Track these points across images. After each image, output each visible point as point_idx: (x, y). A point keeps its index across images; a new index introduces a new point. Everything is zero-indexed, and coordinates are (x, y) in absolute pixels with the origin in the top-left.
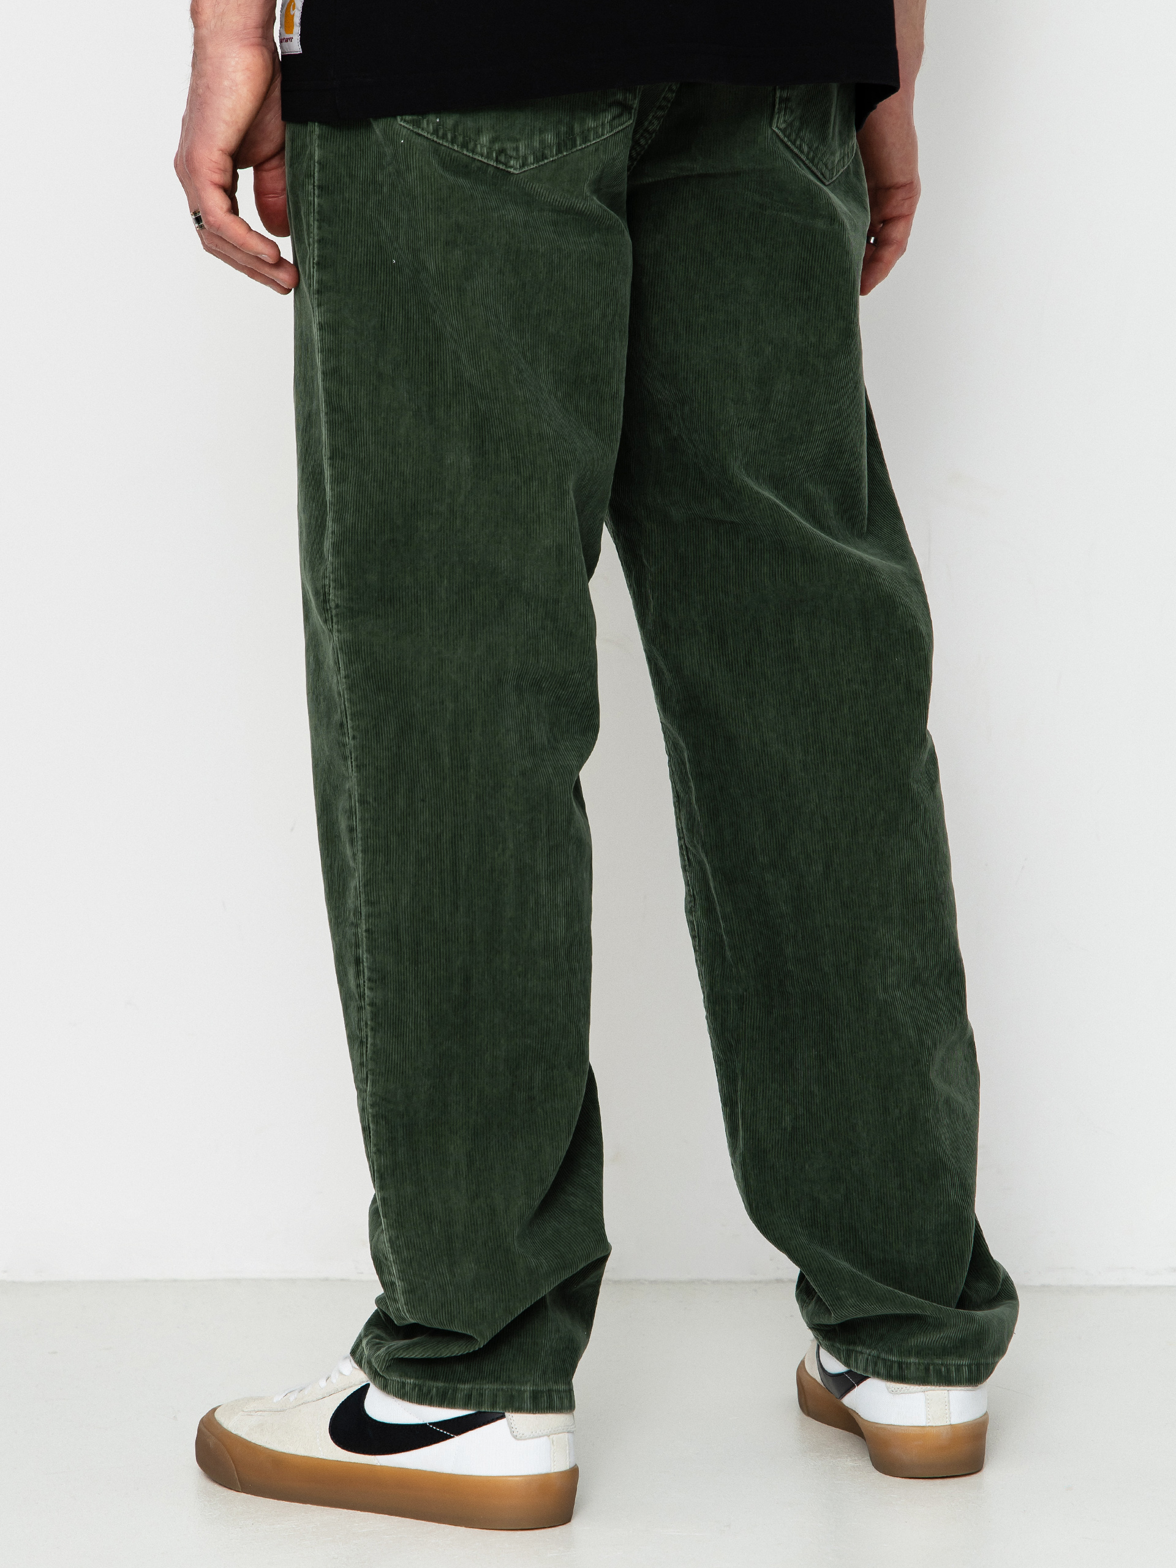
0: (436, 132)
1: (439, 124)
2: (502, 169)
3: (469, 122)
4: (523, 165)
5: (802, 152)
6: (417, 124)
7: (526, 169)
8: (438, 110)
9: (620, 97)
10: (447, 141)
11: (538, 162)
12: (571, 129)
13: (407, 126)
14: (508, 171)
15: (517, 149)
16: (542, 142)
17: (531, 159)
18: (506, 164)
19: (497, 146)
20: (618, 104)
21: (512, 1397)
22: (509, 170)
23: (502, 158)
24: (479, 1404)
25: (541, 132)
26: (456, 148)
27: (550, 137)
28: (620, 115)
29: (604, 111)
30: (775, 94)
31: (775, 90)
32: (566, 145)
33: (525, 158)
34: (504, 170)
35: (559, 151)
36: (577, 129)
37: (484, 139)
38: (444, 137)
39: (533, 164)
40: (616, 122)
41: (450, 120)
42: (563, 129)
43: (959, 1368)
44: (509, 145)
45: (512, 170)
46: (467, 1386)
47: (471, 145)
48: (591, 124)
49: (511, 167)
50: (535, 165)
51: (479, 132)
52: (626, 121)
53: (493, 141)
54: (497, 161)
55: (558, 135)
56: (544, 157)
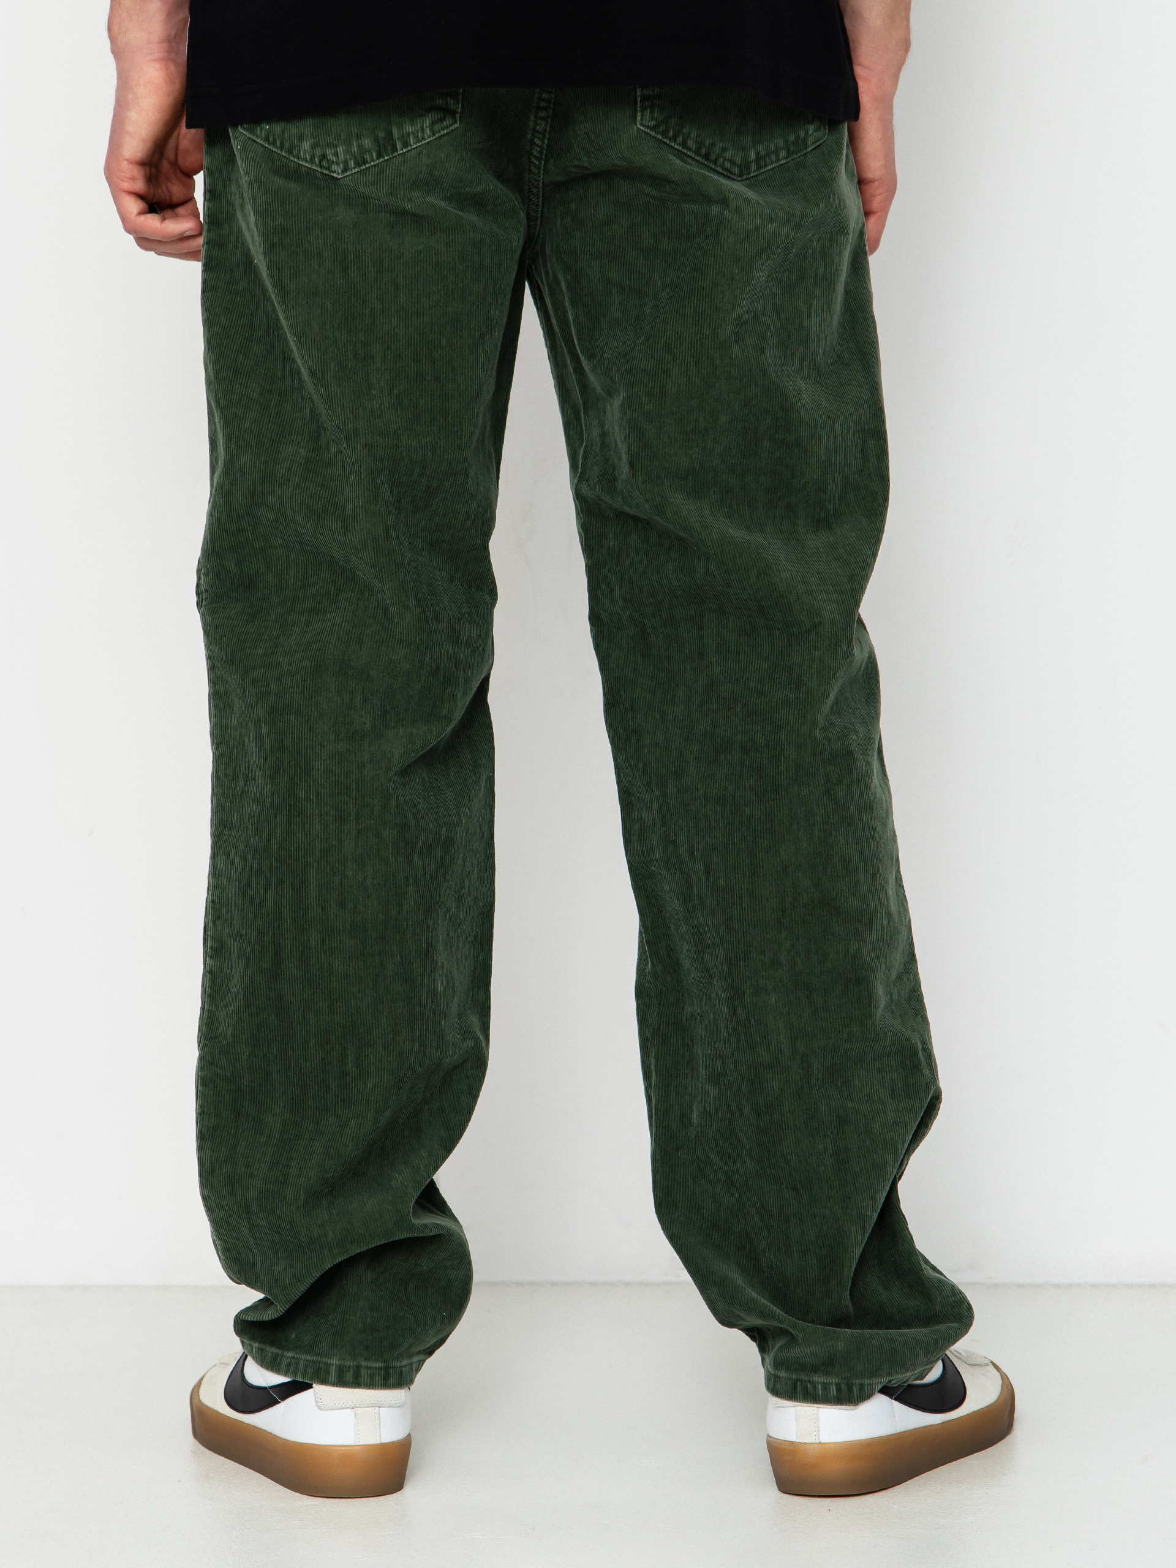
0: (267, 139)
1: (270, 131)
2: (326, 174)
3: (293, 129)
4: (345, 170)
5: (689, 149)
6: (253, 132)
7: (348, 173)
8: (269, 120)
9: (439, 102)
10: (277, 147)
11: (360, 166)
12: (390, 134)
13: (245, 133)
14: (331, 176)
15: (336, 154)
16: (360, 147)
17: (352, 164)
18: (328, 169)
19: (318, 152)
20: (438, 109)
21: (319, 1369)
22: (332, 174)
23: (325, 163)
24: (295, 1373)
25: (358, 137)
26: (283, 154)
27: (367, 142)
28: (442, 120)
29: (422, 116)
30: (636, 93)
31: (635, 89)
32: (386, 149)
33: (346, 162)
34: (328, 175)
35: (379, 156)
36: (396, 133)
37: (306, 145)
38: (274, 143)
39: (354, 168)
40: (436, 127)
41: (278, 128)
42: (381, 134)
43: (825, 1386)
44: (329, 152)
45: (335, 175)
46: (290, 1354)
47: (295, 152)
48: (409, 128)
49: (334, 172)
50: (356, 170)
51: (301, 138)
52: (451, 125)
53: (314, 146)
54: (321, 167)
55: (376, 140)
56: (365, 162)
